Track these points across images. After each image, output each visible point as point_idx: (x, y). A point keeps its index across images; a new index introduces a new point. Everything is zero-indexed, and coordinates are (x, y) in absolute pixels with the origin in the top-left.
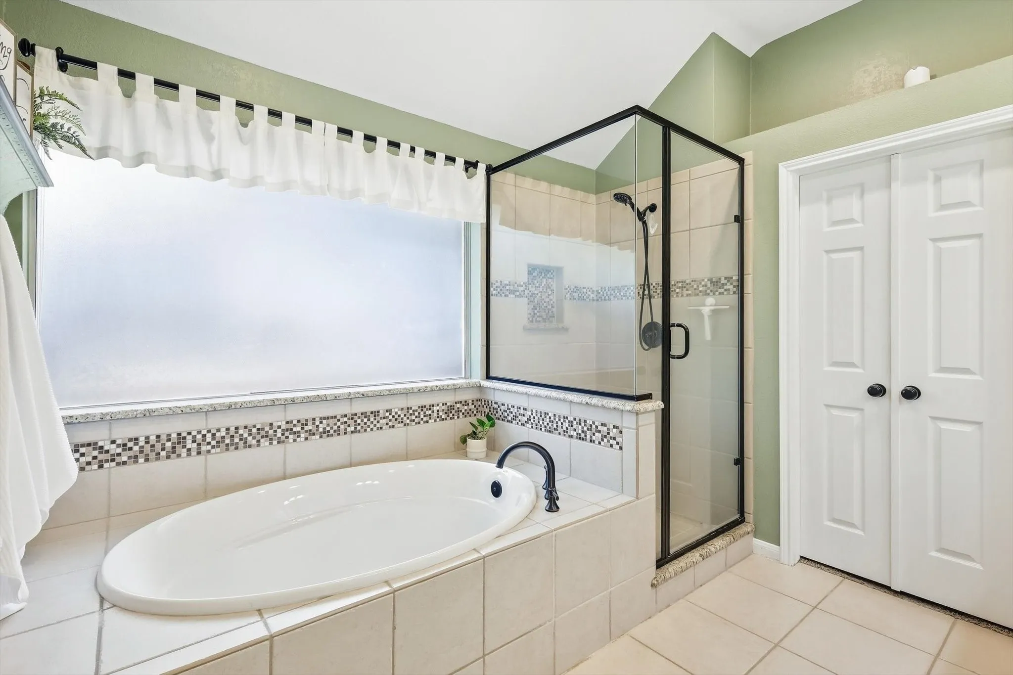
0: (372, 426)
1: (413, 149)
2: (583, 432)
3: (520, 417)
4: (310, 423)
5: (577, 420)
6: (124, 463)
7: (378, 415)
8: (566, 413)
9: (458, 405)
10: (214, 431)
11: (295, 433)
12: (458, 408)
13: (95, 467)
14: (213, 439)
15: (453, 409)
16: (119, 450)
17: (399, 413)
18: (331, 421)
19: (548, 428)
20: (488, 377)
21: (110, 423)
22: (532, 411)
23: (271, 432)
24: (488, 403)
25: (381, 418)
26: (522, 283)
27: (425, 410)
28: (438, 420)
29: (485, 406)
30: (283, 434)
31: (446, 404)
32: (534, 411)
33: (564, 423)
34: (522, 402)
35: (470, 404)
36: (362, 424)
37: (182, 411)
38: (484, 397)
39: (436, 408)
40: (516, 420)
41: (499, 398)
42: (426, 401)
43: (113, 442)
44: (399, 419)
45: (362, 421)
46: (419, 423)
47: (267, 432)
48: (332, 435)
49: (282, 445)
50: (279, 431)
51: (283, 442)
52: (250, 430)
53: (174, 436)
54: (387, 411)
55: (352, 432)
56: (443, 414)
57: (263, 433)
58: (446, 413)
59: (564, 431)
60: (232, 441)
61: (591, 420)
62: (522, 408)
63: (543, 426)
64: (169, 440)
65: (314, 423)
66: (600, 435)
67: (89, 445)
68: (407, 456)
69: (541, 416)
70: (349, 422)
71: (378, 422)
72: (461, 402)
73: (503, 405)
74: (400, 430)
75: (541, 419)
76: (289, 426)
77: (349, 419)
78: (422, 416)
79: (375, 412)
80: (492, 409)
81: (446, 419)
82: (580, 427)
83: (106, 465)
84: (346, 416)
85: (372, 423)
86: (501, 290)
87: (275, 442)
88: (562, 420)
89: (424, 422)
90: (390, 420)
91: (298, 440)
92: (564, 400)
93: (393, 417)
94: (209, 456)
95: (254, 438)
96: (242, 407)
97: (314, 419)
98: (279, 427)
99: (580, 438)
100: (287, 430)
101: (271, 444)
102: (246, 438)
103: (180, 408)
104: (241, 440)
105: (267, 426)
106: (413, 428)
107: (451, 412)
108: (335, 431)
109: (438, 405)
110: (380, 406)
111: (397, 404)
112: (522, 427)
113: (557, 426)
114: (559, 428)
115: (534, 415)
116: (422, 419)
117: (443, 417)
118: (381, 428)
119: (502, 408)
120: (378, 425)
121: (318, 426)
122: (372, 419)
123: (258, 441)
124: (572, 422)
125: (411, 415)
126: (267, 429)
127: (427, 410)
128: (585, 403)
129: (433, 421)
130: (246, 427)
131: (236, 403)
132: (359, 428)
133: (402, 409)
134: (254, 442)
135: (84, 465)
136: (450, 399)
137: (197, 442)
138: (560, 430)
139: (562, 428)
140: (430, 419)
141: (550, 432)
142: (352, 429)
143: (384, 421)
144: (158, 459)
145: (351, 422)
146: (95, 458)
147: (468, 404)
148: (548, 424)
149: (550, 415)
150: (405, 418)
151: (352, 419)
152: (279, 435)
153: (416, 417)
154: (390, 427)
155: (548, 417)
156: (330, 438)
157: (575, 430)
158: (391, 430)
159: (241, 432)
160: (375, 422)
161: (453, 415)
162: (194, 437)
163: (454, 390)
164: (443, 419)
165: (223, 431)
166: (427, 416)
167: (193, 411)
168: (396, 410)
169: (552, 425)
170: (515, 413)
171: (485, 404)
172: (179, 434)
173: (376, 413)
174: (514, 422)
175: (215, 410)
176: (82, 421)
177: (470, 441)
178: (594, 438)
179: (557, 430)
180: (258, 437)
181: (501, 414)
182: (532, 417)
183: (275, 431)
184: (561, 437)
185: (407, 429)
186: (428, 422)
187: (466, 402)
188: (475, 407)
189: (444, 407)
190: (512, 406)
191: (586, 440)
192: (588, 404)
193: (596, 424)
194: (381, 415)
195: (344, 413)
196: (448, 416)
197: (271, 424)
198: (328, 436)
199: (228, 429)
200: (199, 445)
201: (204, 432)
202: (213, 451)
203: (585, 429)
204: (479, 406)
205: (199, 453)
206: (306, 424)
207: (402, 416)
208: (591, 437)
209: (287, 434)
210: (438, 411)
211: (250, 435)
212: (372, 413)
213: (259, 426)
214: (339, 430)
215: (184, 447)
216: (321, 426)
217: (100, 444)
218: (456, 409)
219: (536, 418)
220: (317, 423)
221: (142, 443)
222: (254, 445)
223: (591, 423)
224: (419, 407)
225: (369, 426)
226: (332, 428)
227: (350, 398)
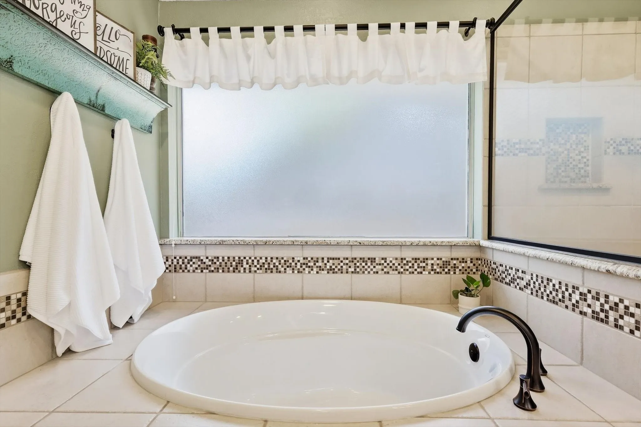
0: (369, 270)
1: (403, 26)
2: (602, 310)
3: (518, 280)
4: (320, 261)
5: (594, 293)
6: (213, 271)
7: (375, 262)
8: (578, 283)
9: (455, 262)
10: (258, 258)
11: (309, 267)
12: (455, 264)
13: (199, 271)
14: (258, 264)
15: (449, 265)
16: (210, 263)
17: (394, 262)
18: (336, 262)
19: (551, 297)
20: (490, 237)
21: (206, 247)
22: (532, 275)
23: (293, 264)
24: (487, 263)
25: (377, 264)
26: (538, 141)
27: (418, 262)
28: (432, 272)
29: (485, 266)
30: (301, 267)
31: (441, 259)
32: (534, 276)
33: (573, 295)
34: (521, 264)
35: (469, 262)
36: (361, 267)
37: (239, 243)
38: (483, 256)
39: (430, 262)
40: (514, 283)
41: (498, 258)
42: (421, 254)
43: (207, 258)
44: (394, 267)
45: (361, 264)
46: (413, 273)
47: (291, 264)
48: (336, 272)
49: (300, 275)
50: (299, 264)
51: (301, 272)
52: (280, 261)
53: (237, 258)
54: (383, 259)
55: (352, 272)
56: (437, 268)
57: (288, 264)
58: (441, 267)
59: (573, 305)
60: (269, 266)
61: (617, 296)
62: (520, 271)
63: (545, 294)
64: (234, 261)
65: (323, 262)
66: (632, 320)
67: (196, 258)
68: (401, 299)
69: (542, 282)
70: (350, 264)
71: (374, 267)
72: (458, 259)
73: (501, 265)
74: (394, 277)
75: (542, 285)
76: (306, 261)
77: (350, 261)
78: (416, 267)
79: (372, 258)
80: (491, 269)
81: (441, 273)
82: (598, 303)
83: (204, 271)
84: (347, 259)
85: (369, 267)
86: (508, 149)
87: (296, 272)
88: (570, 290)
89: (418, 273)
90: (385, 267)
91: (312, 272)
92: (572, 265)
93: (388, 264)
94: (256, 275)
95: (282, 267)
96: (273, 244)
97: (323, 259)
98: (299, 261)
99: (598, 319)
100: (304, 264)
101: (293, 272)
102: (277, 266)
103: (238, 241)
104: (274, 266)
105: (290, 259)
106: (406, 277)
107: (446, 267)
108: (339, 270)
109: (433, 259)
110: (377, 254)
111: (391, 254)
112: (521, 291)
113: (563, 297)
114: (566, 300)
115: (535, 279)
116: (416, 270)
117: (438, 270)
118: (377, 272)
119: (500, 268)
120: (374, 270)
121: (326, 264)
122: (369, 264)
123: (285, 269)
124: (585, 295)
125: (405, 264)
126: (291, 261)
127: (421, 262)
128: (604, 271)
129: (427, 273)
130: (277, 258)
131: (270, 241)
132: (358, 270)
133: (396, 259)
134: (283, 269)
135: (195, 269)
136: (445, 255)
137: (249, 264)
138: (567, 302)
139: (570, 300)
140: (424, 270)
141: (554, 302)
142: (352, 269)
143: (380, 267)
144: (229, 272)
145: (352, 264)
146: (199, 266)
147: (466, 262)
148: (551, 293)
149: (554, 282)
150: (399, 267)
151: (353, 262)
152: (299, 267)
153: (410, 267)
154: (385, 273)
155: (551, 284)
156: (335, 275)
157: (589, 306)
158: (387, 275)
159: (274, 261)
160: (372, 267)
161: (449, 270)
162: (247, 260)
163: (450, 247)
164: (438, 273)
165: (264, 258)
166: (421, 267)
167: (245, 244)
168: (391, 259)
169: (557, 295)
170: (514, 275)
171: (485, 263)
172: (239, 258)
173: (373, 260)
174: (512, 284)
175: (257, 245)
176: (191, 243)
177: (461, 298)
178: (621, 322)
179: (564, 302)
180: (285, 266)
181: (499, 275)
182: (532, 282)
183: (296, 264)
184: (569, 312)
185: (401, 277)
186: (421, 273)
187: (463, 259)
188: (474, 265)
189: (438, 262)
190: (510, 267)
191: (607, 323)
192: (610, 273)
193: (626, 303)
194: (377, 261)
195: (346, 256)
196: (444, 270)
197: (293, 258)
198: (333, 273)
199: (266, 258)
200: (250, 266)
201: (253, 258)
202: (258, 271)
203: (607, 307)
204: (479, 265)
205: (250, 272)
206: (317, 262)
207: (396, 265)
208: (616, 320)
209: (304, 266)
210: (432, 264)
211: (280, 264)
212: (369, 259)
213: (285, 259)
214: (342, 270)
215: (242, 266)
216: (328, 264)
217: (202, 258)
218: (452, 265)
219: (537, 283)
220: (325, 262)
221: (221, 261)
222: (282, 272)
223: (617, 301)
224: (413, 259)
225: (366, 270)
226: (336, 267)
227: (351, 246)
